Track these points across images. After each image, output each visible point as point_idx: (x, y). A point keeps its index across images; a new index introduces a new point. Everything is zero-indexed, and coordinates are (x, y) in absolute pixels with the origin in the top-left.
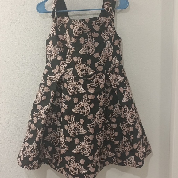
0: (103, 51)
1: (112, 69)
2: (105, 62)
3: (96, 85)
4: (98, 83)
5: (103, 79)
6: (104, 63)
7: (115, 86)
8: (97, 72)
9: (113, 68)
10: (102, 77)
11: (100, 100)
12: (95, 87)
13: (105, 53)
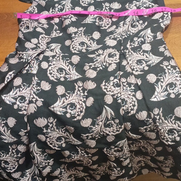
0: (122, 22)
1: (136, 45)
2: (123, 37)
3: (102, 66)
4: (105, 64)
5: (115, 57)
6: (121, 37)
7: (137, 71)
8: (105, 47)
9: (138, 44)
10: (113, 55)
11: (105, 90)
12: (98, 69)
13: (125, 25)
